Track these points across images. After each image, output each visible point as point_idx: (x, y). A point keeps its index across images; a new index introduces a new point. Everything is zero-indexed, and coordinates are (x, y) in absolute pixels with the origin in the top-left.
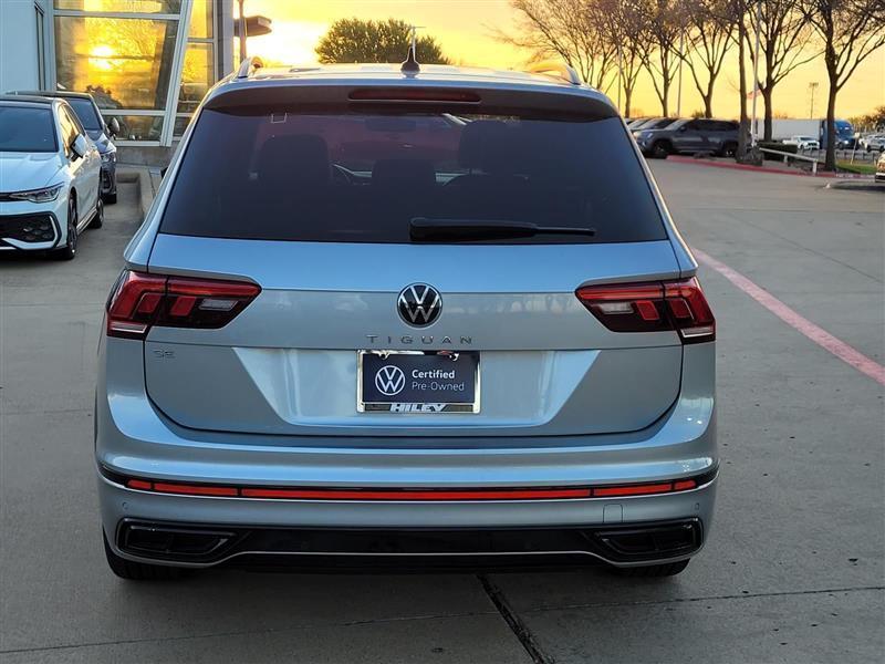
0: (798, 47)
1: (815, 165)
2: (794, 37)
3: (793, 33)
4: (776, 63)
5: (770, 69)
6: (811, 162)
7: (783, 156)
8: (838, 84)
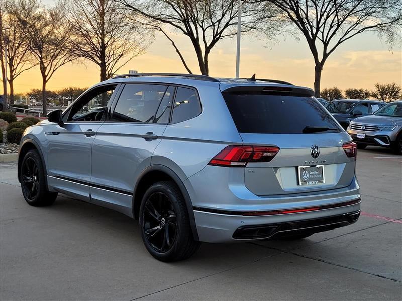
0: (23, 63)
1: (39, 114)
2: (21, 58)
3: (20, 57)
4: (14, 69)
5: (11, 71)
6: (38, 113)
7: (23, 110)
8: (46, 80)
